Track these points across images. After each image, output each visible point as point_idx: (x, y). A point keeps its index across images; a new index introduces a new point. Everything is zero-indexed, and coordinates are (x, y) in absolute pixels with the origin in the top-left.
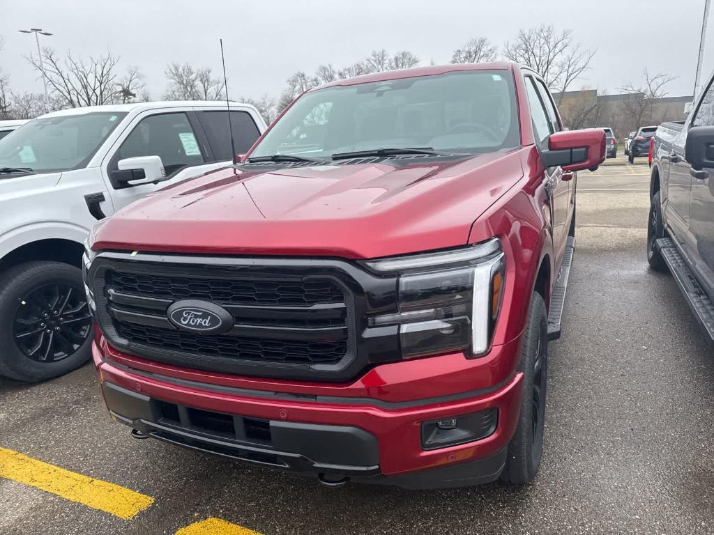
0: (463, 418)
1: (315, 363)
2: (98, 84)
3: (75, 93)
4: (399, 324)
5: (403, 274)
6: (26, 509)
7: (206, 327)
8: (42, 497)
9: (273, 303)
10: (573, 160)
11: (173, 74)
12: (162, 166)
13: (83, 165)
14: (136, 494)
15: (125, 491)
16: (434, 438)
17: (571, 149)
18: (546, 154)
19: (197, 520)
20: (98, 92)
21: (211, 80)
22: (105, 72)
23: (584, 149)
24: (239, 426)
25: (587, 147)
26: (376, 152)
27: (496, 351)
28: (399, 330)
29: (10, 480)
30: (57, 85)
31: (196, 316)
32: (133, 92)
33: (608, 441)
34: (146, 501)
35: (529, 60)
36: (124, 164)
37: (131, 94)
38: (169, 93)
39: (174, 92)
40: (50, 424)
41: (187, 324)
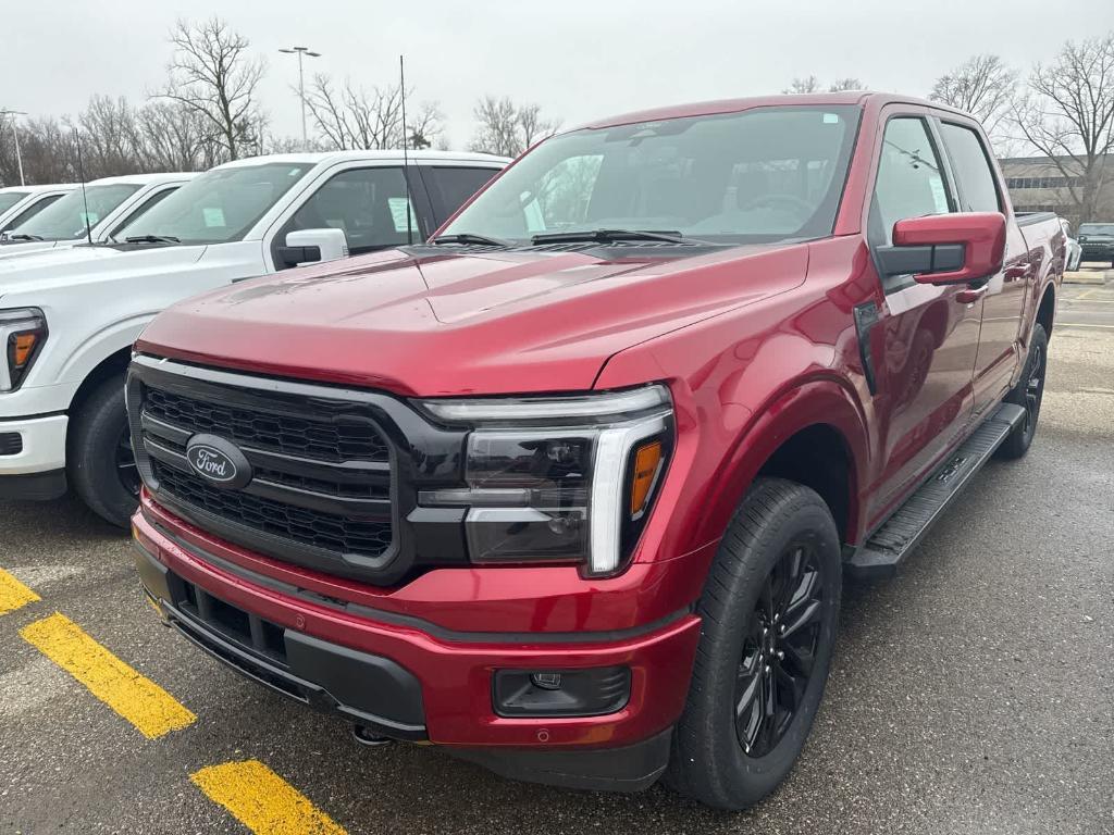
0: (572, 674)
1: (352, 551)
2: (381, 126)
3: (351, 139)
4: (467, 507)
5: (480, 426)
6: (44, 697)
7: (220, 476)
8: (69, 687)
9: (300, 452)
10: (937, 266)
11: (486, 113)
12: (345, 244)
13: (239, 237)
14: (179, 706)
15: (168, 699)
16: (521, 699)
17: (933, 245)
18: (886, 254)
19: (234, 759)
20: (380, 138)
21: (538, 123)
22: (391, 111)
23: (958, 247)
24: (255, 628)
25: (964, 243)
26: (595, 235)
27: (636, 573)
28: (466, 514)
29: (47, 656)
30: (328, 128)
31: (212, 460)
32: (427, 138)
33: (931, 770)
34: (186, 717)
36: (295, 239)
37: (425, 143)
38: (477, 142)
39: (484, 140)
40: (129, 590)
41: (203, 470)
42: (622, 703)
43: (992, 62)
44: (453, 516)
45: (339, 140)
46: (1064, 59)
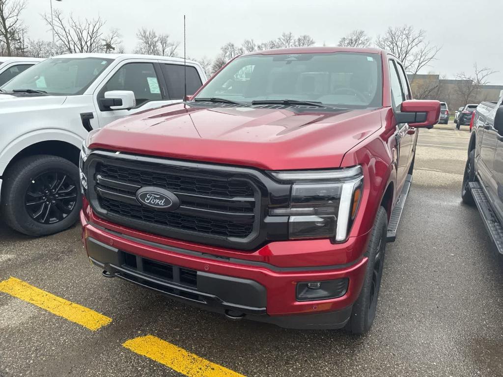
0: (325, 283)
1: (231, 236)
2: (89, 38)
3: (73, 43)
4: (289, 216)
5: (295, 182)
6: (27, 317)
7: (161, 205)
8: (38, 311)
9: (207, 193)
10: (417, 120)
11: (142, 36)
12: (134, 98)
13: (81, 92)
14: (100, 315)
15: (93, 312)
16: (305, 293)
17: (416, 112)
18: (398, 115)
19: (140, 335)
20: (89, 44)
21: (168, 42)
22: (95, 30)
23: (425, 113)
24: (176, 273)
25: (427, 112)
26: (283, 102)
27: (352, 241)
28: (289, 219)
29: (17, 298)
30: (61, 37)
31: (155, 198)
32: (113, 46)
33: (421, 313)
34: (106, 320)
35: (393, 50)
36: (109, 95)
37: (112, 48)
38: (138, 49)
39: (141, 49)
41: (149, 203)
42: (344, 292)
43: (361, 33)
44: (284, 220)
45: (67, 43)
46: (388, 35)
